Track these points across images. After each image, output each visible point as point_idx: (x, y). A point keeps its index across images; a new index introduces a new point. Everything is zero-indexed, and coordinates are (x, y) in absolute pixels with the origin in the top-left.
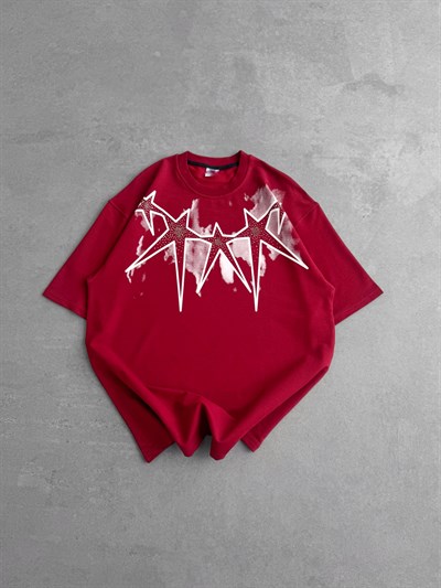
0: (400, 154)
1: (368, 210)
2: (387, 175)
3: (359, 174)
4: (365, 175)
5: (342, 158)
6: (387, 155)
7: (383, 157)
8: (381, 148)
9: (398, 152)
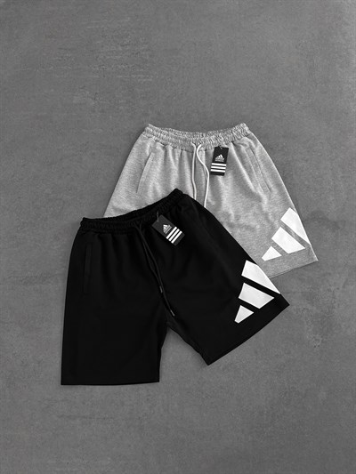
0: (344, 287)
1: (319, 340)
2: (334, 307)
3: (309, 307)
4: (315, 308)
5: (294, 293)
6: (332, 288)
7: (329, 290)
8: (328, 281)
9: (342, 284)
